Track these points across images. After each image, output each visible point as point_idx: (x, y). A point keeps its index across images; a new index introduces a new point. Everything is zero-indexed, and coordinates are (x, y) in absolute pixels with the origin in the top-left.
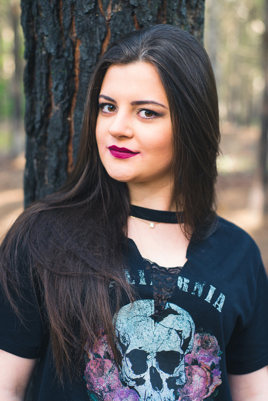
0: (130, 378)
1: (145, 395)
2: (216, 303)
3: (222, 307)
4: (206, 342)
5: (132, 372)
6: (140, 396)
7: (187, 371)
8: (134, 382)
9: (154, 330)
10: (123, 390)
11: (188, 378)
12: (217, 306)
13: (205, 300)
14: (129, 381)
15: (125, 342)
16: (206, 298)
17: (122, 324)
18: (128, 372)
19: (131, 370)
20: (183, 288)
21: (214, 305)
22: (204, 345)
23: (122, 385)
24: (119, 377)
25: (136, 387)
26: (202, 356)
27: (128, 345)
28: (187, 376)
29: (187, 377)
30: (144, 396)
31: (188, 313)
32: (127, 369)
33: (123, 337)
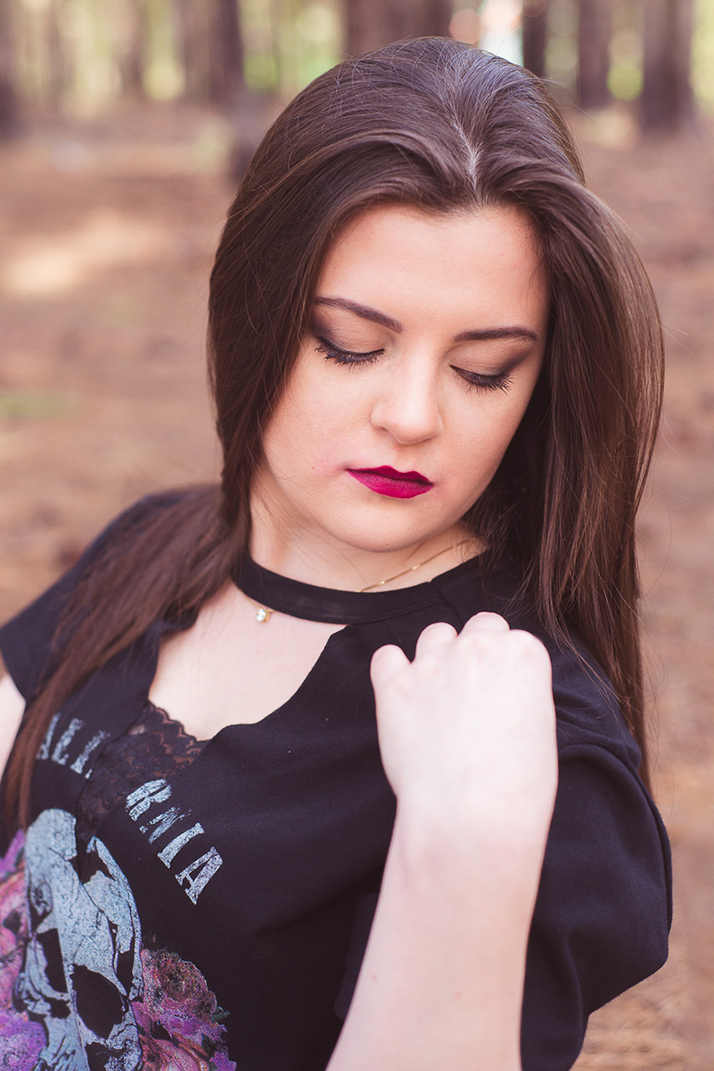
0: (40, 993)
1: (61, 1045)
2: (185, 873)
3: (201, 889)
4: (171, 977)
5: (45, 979)
6: (48, 1045)
7: (145, 1047)
8: (48, 1006)
9: (74, 900)
10: (7, 1016)
11: (145, 1066)
12: (187, 884)
13: (159, 855)
14: (39, 1000)
15: (38, 903)
16: (161, 852)
17: (39, 858)
18: (37, 977)
19: (43, 974)
20: (135, 808)
21: (180, 879)
22: (169, 985)
23: (10, 1005)
24: (13, 983)
25: (48, 1020)
26: (170, 1018)
27: (46, 914)
28: (144, 1060)
29: (144, 1063)
30: (58, 1046)
31: (126, 880)
32: (36, 971)
33: (36, 889)
